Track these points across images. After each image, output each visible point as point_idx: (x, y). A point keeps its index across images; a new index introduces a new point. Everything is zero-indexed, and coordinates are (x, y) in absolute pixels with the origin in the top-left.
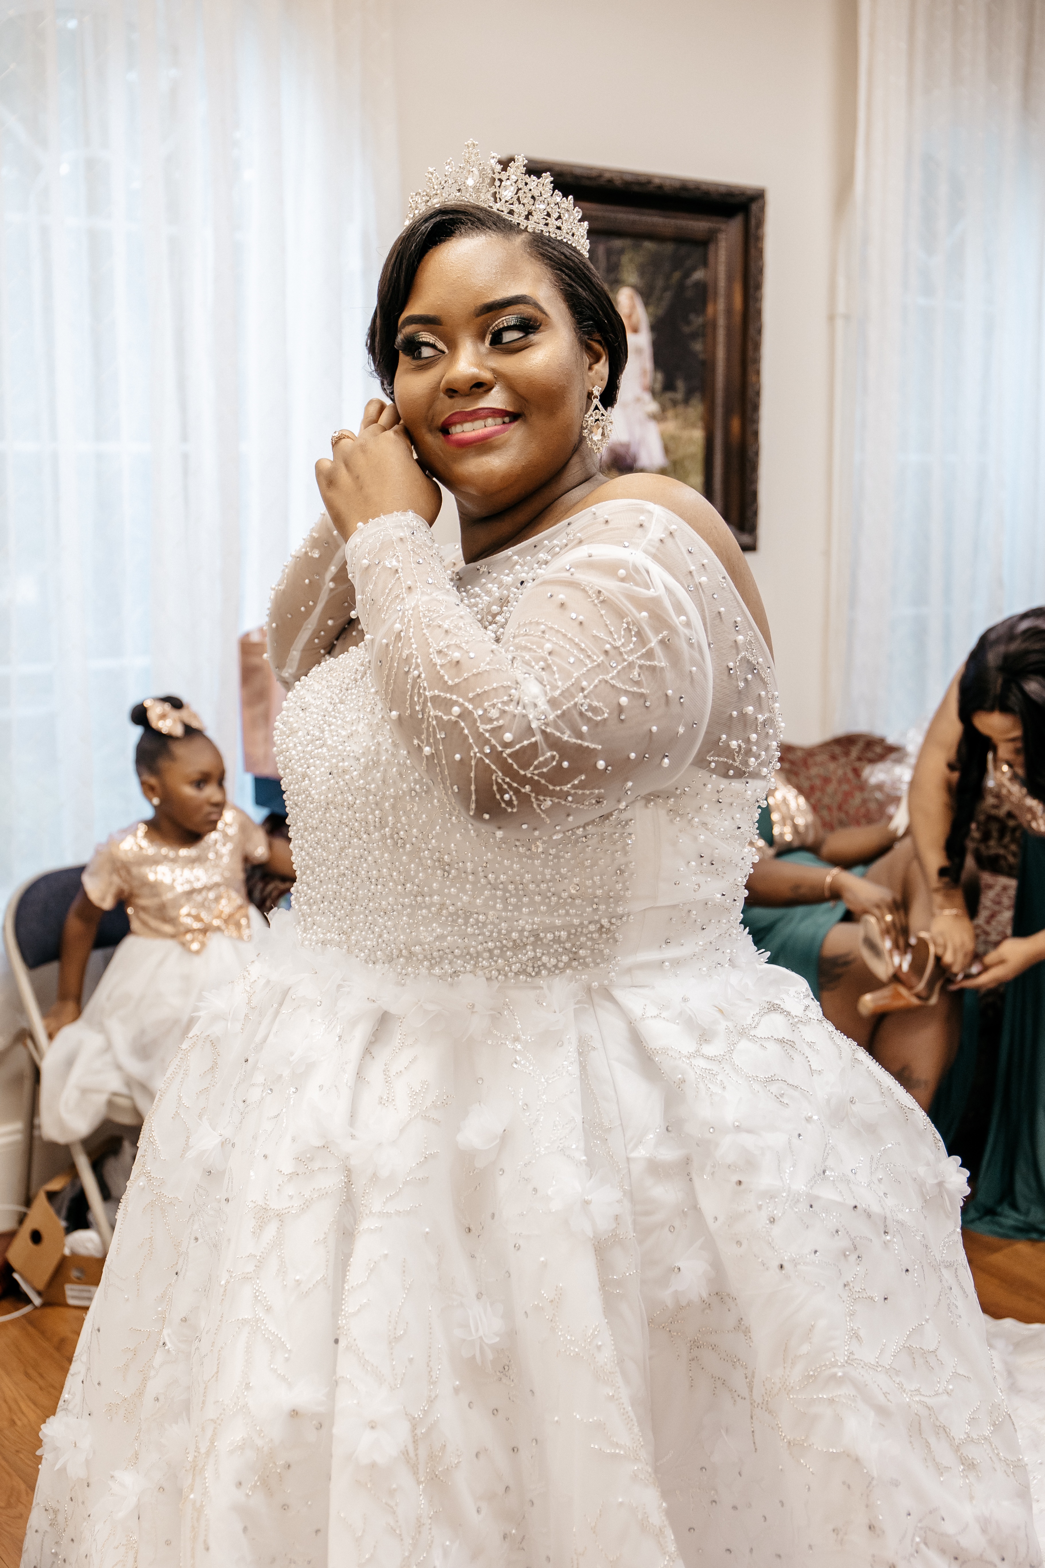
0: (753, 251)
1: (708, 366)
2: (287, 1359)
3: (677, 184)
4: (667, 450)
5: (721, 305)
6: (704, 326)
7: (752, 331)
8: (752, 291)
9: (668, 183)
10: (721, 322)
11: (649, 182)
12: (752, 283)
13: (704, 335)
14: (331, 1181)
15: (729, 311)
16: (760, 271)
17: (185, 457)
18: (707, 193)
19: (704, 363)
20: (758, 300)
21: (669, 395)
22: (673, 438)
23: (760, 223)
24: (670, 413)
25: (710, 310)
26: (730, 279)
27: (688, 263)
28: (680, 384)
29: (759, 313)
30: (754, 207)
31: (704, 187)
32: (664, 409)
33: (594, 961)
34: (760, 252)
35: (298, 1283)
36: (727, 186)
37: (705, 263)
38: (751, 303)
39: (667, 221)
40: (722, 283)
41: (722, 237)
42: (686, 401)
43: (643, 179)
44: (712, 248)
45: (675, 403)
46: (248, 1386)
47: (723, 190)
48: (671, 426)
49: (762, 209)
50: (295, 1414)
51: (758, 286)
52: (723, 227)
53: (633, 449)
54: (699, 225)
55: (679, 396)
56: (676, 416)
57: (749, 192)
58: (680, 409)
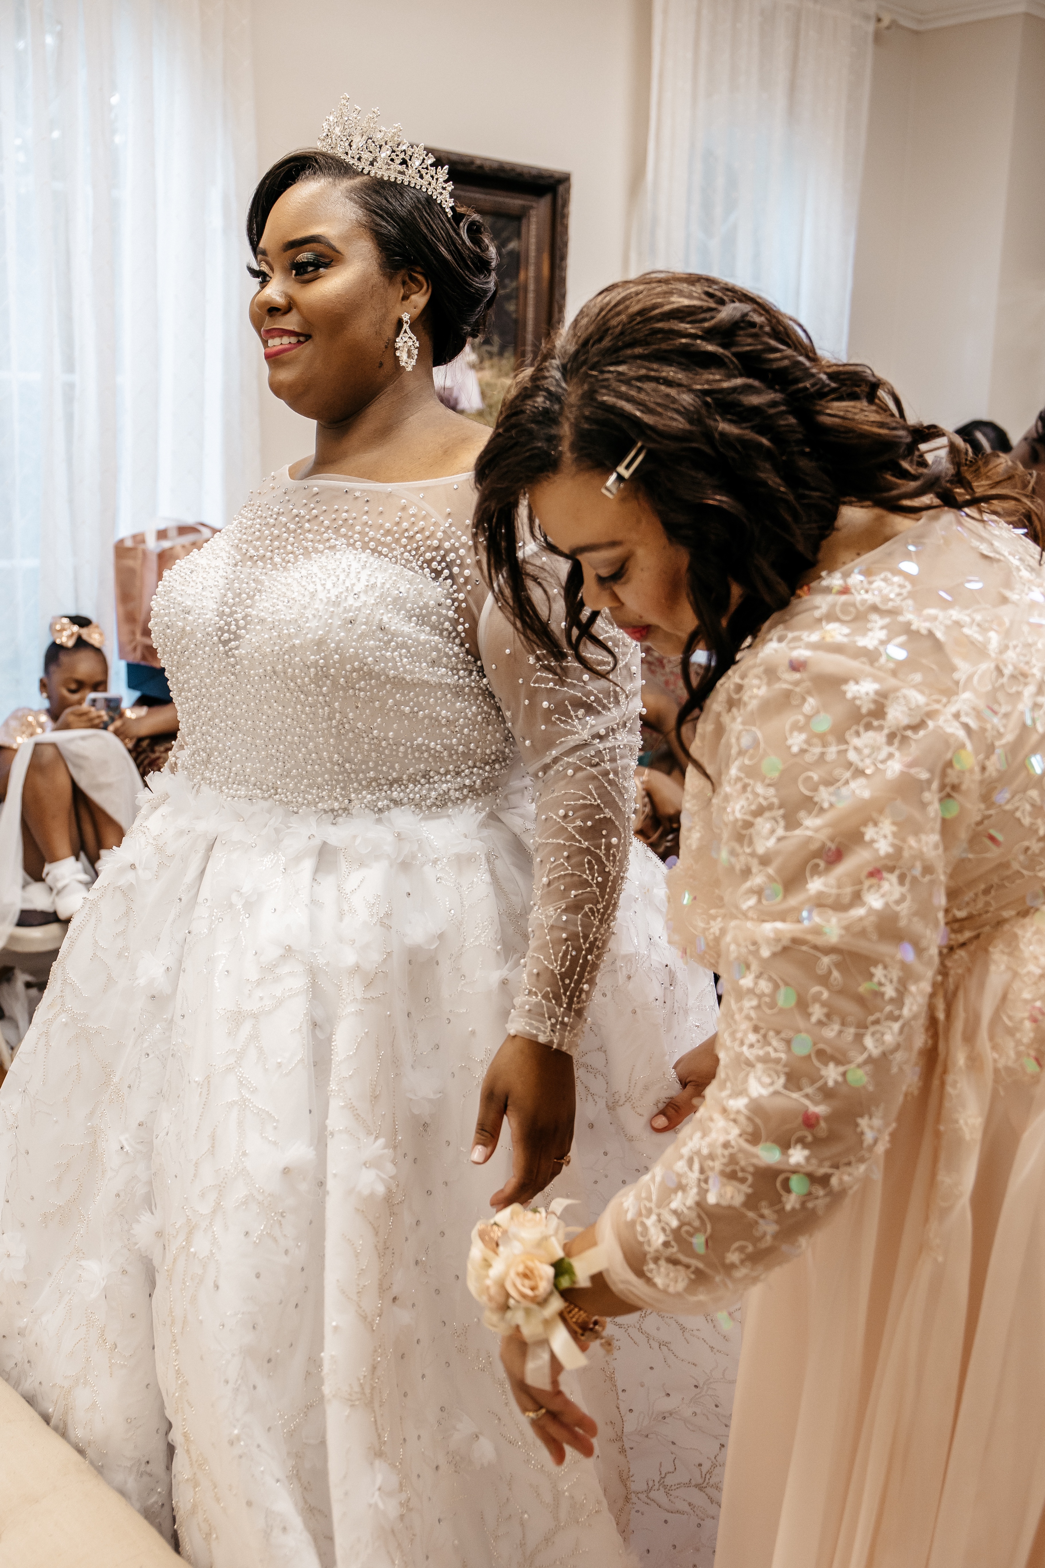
0: (559, 228)
1: (519, 324)
2: (275, 1128)
3: (495, 165)
4: (483, 395)
5: (531, 272)
6: (517, 289)
7: (557, 296)
8: (558, 261)
9: (488, 163)
10: (531, 287)
11: (472, 163)
12: (558, 253)
13: (517, 298)
14: (298, 982)
15: (538, 278)
16: (565, 244)
17: (71, 386)
18: (521, 174)
19: (516, 321)
20: (563, 269)
21: (487, 348)
22: (488, 385)
23: (566, 203)
24: (487, 364)
25: (522, 276)
26: (539, 251)
27: (505, 234)
28: (496, 339)
29: (563, 280)
30: (561, 189)
31: (518, 170)
32: (482, 361)
33: (484, 792)
34: (566, 227)
35: (280, 1065)
36: (539, 170)
37: (518, 235)
38: (557, 272)
39: (488, 197)
40: (532, 254)
41: (533, 212)
42: (501, 353)
43: (466, 160)
44: (524, 221)
45: (491, 355)
46: (244, 1154)
47: (534, 172)
48: (488, 375)
49: (568, 191)
50: (286, 1171)
51: (563, 258)
52: (534, 204)
53: (455, 394)
54: (514, 202)
55: (495, 349)
56: (492, 366)
57: (557, 175)
58: (496, 360)
